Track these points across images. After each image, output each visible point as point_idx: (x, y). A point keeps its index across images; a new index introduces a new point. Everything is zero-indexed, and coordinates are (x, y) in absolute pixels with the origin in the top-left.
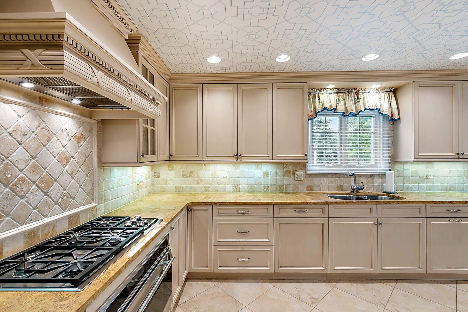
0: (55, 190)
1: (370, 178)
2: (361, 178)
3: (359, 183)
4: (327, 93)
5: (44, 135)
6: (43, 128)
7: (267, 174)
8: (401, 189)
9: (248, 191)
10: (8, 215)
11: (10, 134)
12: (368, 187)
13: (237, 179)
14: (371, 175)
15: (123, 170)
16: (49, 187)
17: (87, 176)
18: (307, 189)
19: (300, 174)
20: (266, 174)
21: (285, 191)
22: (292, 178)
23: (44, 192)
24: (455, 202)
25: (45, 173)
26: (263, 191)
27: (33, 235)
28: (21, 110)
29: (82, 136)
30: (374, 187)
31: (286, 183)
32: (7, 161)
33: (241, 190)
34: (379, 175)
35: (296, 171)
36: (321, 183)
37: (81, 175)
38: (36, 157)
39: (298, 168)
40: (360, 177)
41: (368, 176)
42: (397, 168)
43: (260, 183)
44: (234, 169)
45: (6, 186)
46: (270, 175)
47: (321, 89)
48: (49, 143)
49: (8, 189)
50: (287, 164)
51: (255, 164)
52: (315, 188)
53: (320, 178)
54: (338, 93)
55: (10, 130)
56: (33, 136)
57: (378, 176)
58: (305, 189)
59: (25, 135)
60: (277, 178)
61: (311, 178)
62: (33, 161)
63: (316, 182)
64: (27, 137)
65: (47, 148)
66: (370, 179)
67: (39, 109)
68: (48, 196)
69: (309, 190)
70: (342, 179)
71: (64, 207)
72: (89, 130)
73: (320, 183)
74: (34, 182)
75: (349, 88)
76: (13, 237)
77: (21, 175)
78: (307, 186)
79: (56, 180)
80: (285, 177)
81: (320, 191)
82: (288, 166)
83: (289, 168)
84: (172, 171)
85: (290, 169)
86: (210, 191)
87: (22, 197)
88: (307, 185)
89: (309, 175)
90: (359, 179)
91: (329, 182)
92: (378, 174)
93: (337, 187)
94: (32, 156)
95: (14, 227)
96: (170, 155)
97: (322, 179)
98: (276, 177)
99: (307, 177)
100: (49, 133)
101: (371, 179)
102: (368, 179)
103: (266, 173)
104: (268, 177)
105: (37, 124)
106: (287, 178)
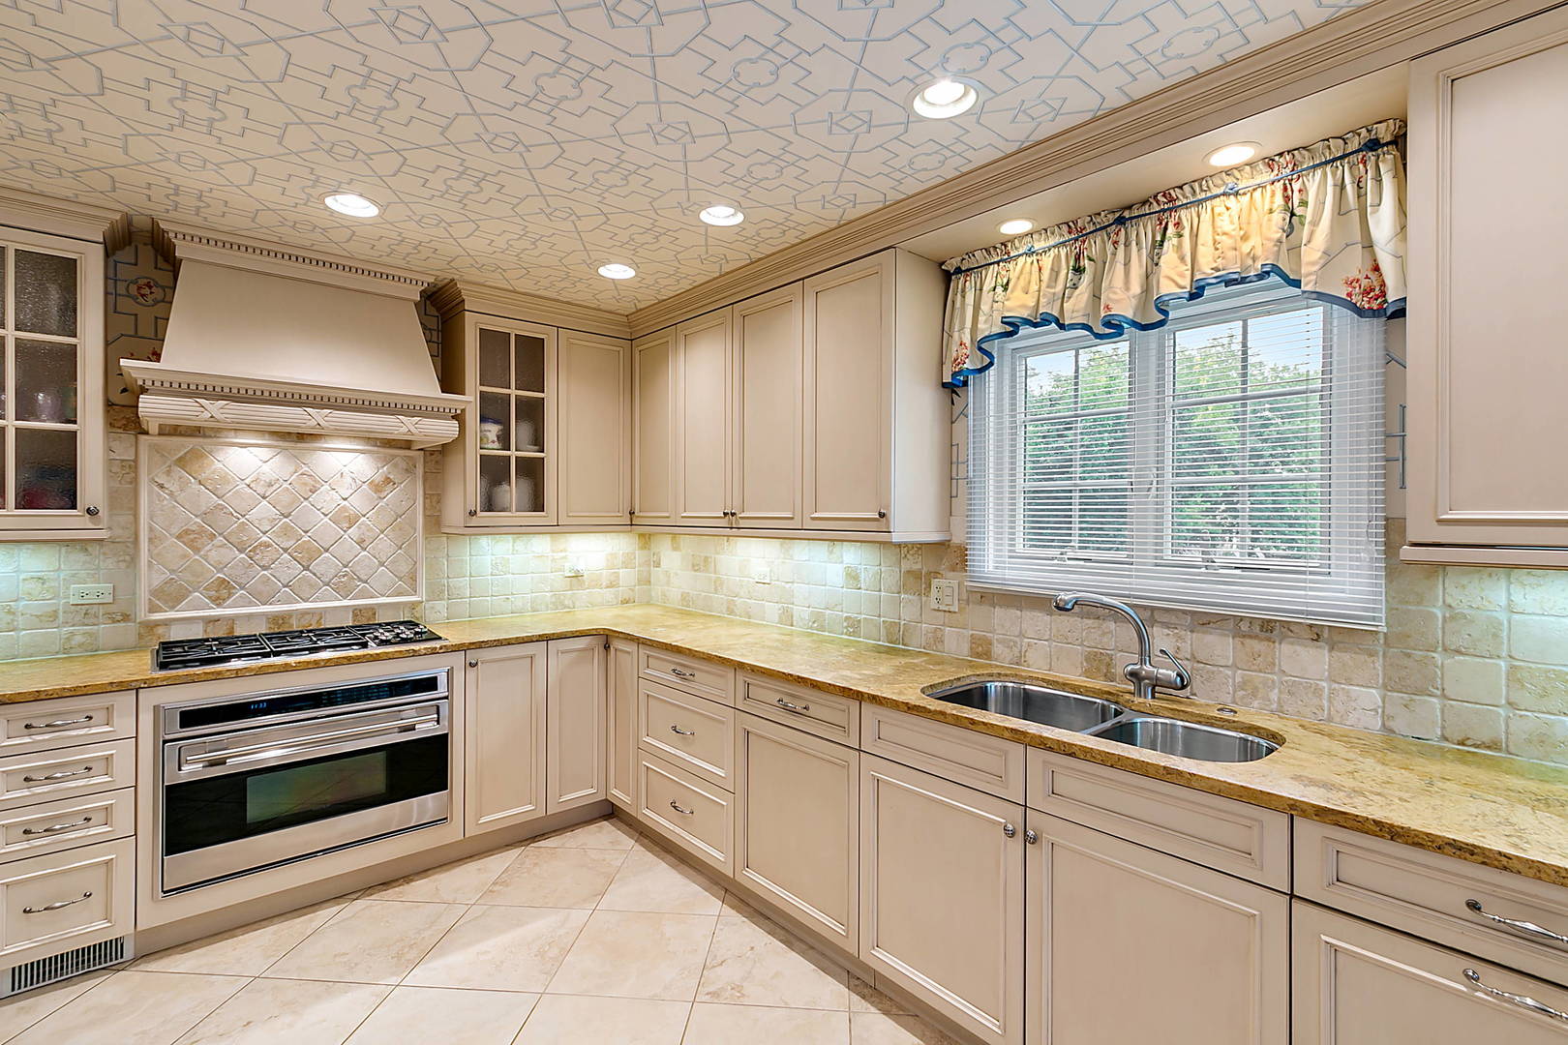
0: (325, 565)
1: (1256, 637)
2: (1204, 633)
3: (1193, 655)
4: (1030, 253)
5: (305, 484)
6: (302, 474)
7: (856, 578)
8: (1485, 736)
9: (811, 628)
10: (242, 588)
11: (248, 486)
12: (1244, 683)
13: (788, 586)
14: (1267, 626)
15: (514, 542)
16: (311, 559)
17: (400, 548)
18: (971, 648)
19: (947, 584)
20: (852, 576)
21: (903, 644)
22: (924, 599)
23: (303, 566)
24: (1514, 864)
25: (306, 539)
26: (846, 634)
27: (281, 622)
28: (264, 453)
29: (388, 480)
30: (1280, 692)
31: (908, 614)
32: (243, 520)
33: (795, 623)
34: (1315, 630)
35: (936, 574)
36: (1021, 632)
37: (385, 545)
38: (290, 515)
39: (945, 564)
40: (1204, 628)
41: (1244, 627)
42: (1449, 600)
43: (839, 608)
44: (782, 556)
45: (241, 551)
46: (862, 581)
47: (1002, 244)
48: (314, 495)
49: (243, 555)
50: (910, 546)
51: (827, 542)
52: (998, 649)
53: (1019, 612)
54: (1076, 240)
55: (247, 481)
56: (285, 485)
57: (1307, 634)
58: (965, 648)
59: (270, 485)
60: (883, 594)
61: (985, 608)
62: (285, 520)
63: (1003, 626)
64: (274, 488)
65: (310, 502)
66: (1256, 645)
67: (294, 448)
68: (311, 572)
69: (979, 655)
70: (1112, 625)
71: (344, 591)
72: (407, 470)
73: (1017, 634)
74: (285, 550)
75: (1127, 203)
76: (250, 616)
77: (265, 539)
78: (972, 635)
79: (327, 551)
80: (905, 593)
81: (1017, 664)
82: (913, 555)
83: (913, 563)
84: (678, 553)
85: (919, 566)
86: (736, 615)
87: (265, 568)
88: (971, 632)
89: (979, 595)
90: (1194, 635)
91: (1054, 631)
92: (1311, 626)
93: (1087, 659)
94: (283, 514)
95: (250, 604)
96: (632, 513)
97: (1028, 614)
98: (880, 591)
99: (974, 603)
100: (315, 481)
101: (1266, 643)
102: (1248, 641)
103: (853, 574)
104: (860, 589)
105: (292, 469)
106: (910, 597)
